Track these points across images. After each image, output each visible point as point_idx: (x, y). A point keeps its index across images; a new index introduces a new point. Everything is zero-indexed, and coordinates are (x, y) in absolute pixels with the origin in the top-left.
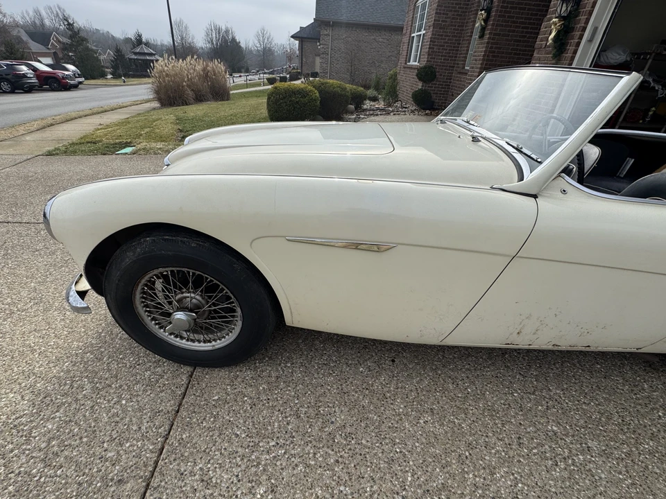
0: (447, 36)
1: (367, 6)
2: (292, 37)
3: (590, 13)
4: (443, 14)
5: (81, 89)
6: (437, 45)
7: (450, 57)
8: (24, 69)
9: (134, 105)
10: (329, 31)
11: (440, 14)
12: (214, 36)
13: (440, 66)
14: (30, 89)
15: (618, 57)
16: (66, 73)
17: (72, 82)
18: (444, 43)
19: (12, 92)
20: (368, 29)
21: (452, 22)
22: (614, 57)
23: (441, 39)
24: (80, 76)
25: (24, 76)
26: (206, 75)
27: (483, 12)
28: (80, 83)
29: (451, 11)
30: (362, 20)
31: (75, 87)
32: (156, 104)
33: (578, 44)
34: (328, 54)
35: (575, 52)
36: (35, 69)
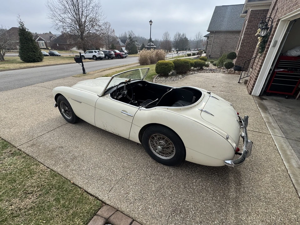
0: (252, 38)
1: (234, 23)
2: (204, 37)
3: (273, 35)
4: (250, 29)
5: (127, 58)
6: (246, 42)
7: (253, 47)
8: (112, 52)
9: (133, 64)
10: (213, 35)
11: (248, 29)
12: (177, 37)
13: (247, 51)
14: (112, 58)
15: (296, 53)
16: (123, 53)
17: (124, 56)
18: (250, 41)
19: (108, 59)
20: (233, 33)
21: (254, 32)
22: (294, 53)
23: (248, 39)
24: (127, 54)
25: (112, 54)
26: (157, 54)
27: (259, 29)
28: (127, 56)
29: (255, 27)
30: (230, 29)
31: (125, 57)
32: (139, 64)
33: (268, 48)
34: (211, 44)
35: (267, 51)
36: (115, 52)
